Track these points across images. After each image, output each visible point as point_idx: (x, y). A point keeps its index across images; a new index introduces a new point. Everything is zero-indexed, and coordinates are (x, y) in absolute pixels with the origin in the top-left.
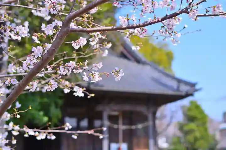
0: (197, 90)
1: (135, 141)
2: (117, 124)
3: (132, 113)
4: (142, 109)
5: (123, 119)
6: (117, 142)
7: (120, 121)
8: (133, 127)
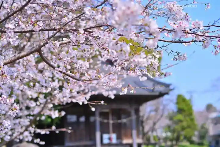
0: (171, 90)
1: (123, 131)
2: (108, 119)
3: (120, 110)
4: (125, 107)
5: (113, 115)
6: (108, 133)
7: (110, 117)
8: (119, 121)
